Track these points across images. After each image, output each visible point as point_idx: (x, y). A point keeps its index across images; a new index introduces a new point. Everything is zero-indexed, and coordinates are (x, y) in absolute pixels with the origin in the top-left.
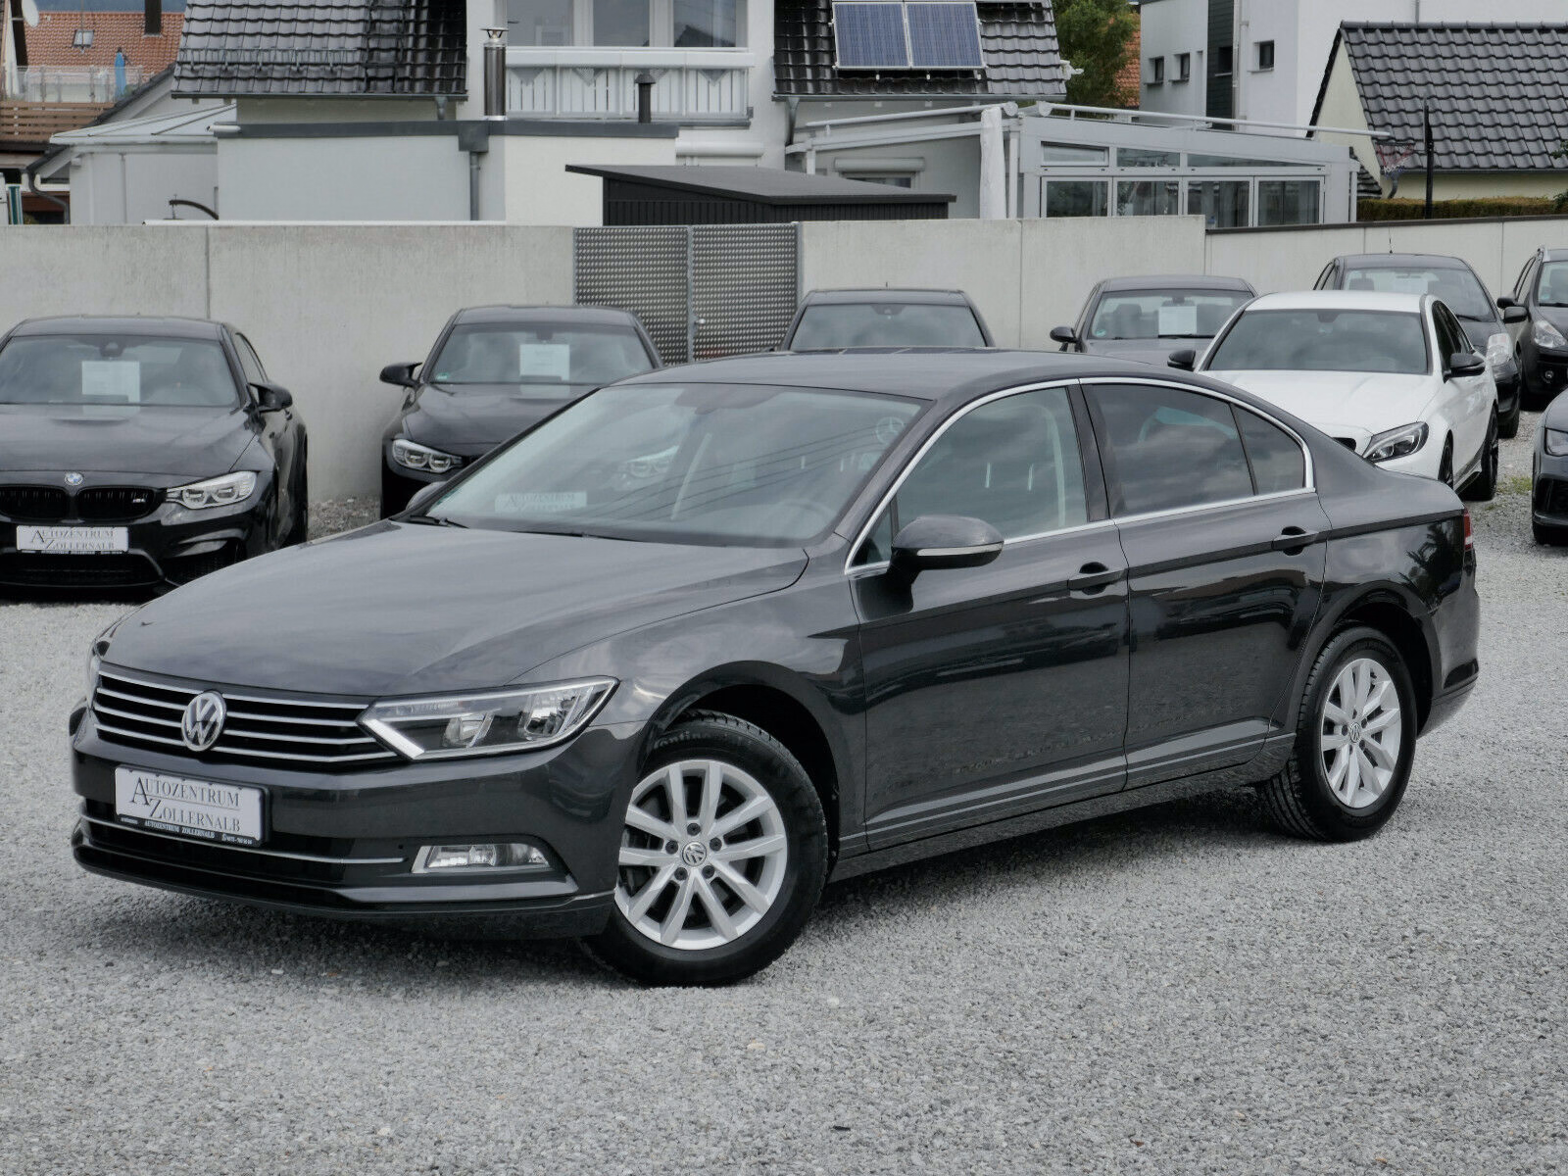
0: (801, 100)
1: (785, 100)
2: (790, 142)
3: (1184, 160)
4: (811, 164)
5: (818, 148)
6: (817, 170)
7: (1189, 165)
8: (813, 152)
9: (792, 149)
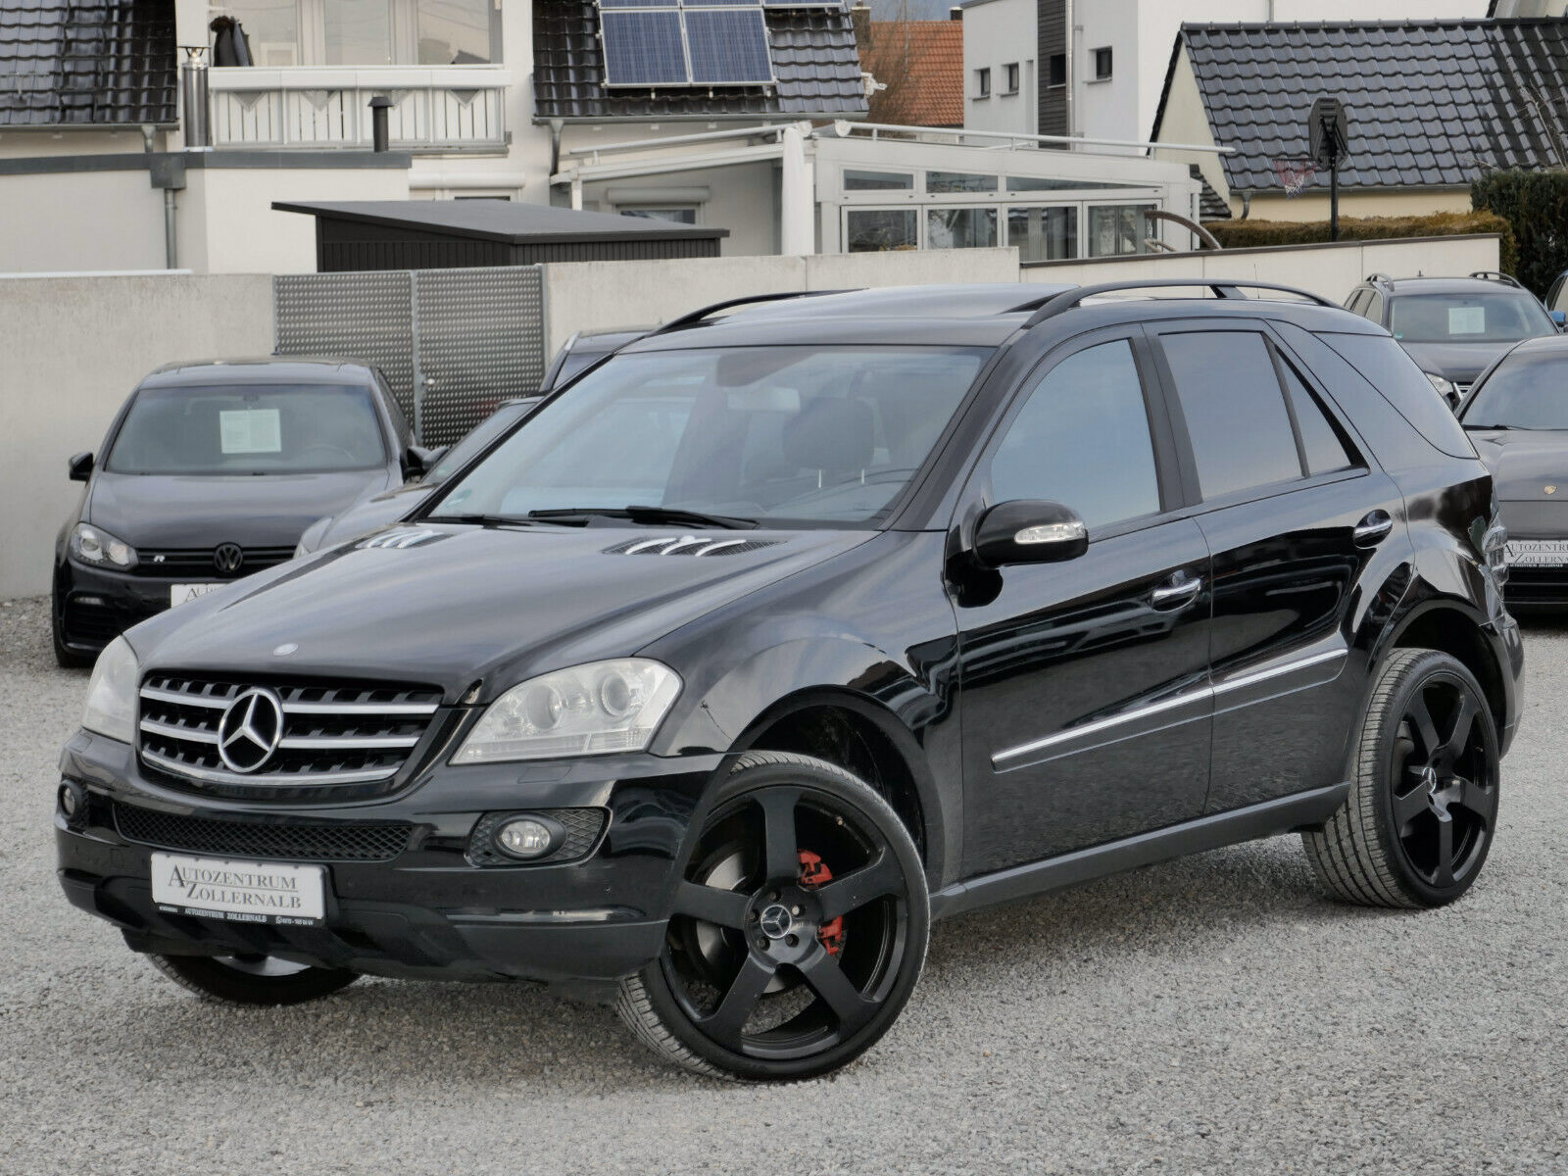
0: (566, 123)
1: (547, 123)
2: (555, 171)
3: (1002, 184)
4: (577, 197)
5: (585, 178)
6: (586, 203)
7: (1009, 189)
8: (580, 182)
9: (557, 179)
